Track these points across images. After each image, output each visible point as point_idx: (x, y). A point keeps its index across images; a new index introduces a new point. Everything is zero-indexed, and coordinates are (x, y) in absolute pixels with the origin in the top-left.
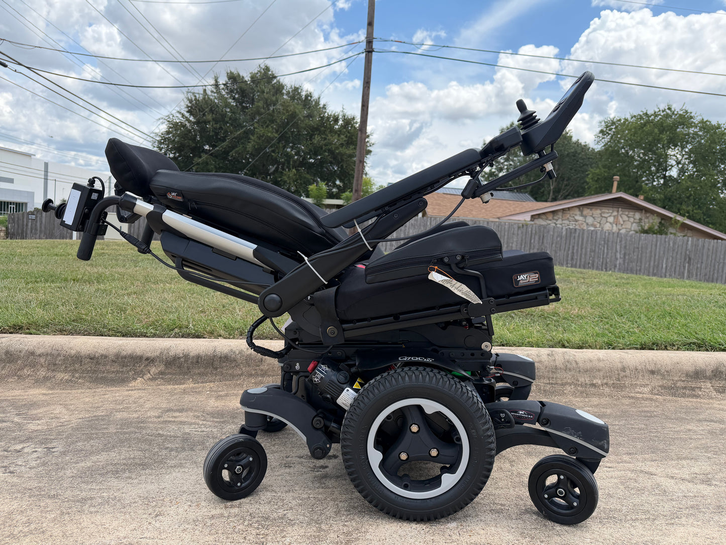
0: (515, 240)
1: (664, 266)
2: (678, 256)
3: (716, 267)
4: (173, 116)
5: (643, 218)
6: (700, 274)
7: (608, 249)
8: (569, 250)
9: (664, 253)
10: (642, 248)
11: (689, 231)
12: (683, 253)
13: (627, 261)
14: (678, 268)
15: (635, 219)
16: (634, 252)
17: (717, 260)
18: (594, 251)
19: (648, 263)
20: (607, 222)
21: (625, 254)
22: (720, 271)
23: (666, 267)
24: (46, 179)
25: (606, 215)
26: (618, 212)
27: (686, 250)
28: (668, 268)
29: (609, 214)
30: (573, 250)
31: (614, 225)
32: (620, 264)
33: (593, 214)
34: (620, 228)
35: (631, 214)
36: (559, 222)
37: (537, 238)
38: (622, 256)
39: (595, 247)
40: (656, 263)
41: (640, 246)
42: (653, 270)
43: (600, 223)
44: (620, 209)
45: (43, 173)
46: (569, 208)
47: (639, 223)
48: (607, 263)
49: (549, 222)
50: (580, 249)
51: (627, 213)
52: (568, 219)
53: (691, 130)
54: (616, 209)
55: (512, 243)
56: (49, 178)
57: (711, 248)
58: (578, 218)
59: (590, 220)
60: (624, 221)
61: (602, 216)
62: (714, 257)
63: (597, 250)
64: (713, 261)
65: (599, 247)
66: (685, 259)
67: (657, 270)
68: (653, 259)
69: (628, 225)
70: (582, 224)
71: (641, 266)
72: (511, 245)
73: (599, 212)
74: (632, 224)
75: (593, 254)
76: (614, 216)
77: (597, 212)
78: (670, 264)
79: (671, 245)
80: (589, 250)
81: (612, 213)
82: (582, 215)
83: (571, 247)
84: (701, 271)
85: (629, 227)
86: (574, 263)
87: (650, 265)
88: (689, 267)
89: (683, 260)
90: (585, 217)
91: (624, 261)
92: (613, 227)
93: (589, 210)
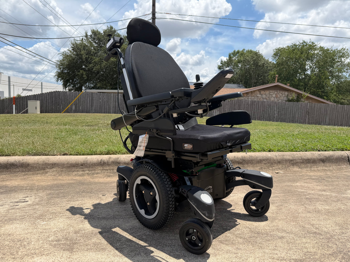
0: (227, 107)
1: (297, 116)
2: (303, 112)
3: (321, 116)
4: (66, 52)
5: (289, 94)
6: (314, 120)
7: (270, 110)
8: (252, 111)
9: (297, 111)
10: (286, 108)
11: (310, 100)
12: (305, 110)
13: (279, 115)
14: (303, 118)
15: (285, 95)
16: (283, 111)
17: (321, 113)
18: (264, 111)
19: (289, 116)
20: (272, 97)
21: (278, 112)
22: (323, 118)
23: (298, 117)
24: (9, 85)
25: (272, 94)
26: (277, 92)
27: (307, 109)
28: (299, 117)
29: (273, 93)
30: (254, 110)
31: (276, 98)
32: (276, 116)
33: (265, 93)
34: (278, 99)
35: (283, 92)
36: (250, 97)
37: (237, 106)
38: (277, 113)
39: (264, 109)
40: (293, 115)
41: (286, 107)
42: (292, 119)
43: (269, 97)
44: (278, 91)
45: (8, 82)
46: (254, 91)
47: (287, 97)
48: (270, 116)
49: (245, 98)
50: (257, 110)
51: (281, 92)
52: (254, 96)
53: (316, 52)
54: (276, 91)
55: (226, 109)
56: (11, 84)
57: (318, 107)
58: (258, 95)
59: (264, 96)
60: (280, 96)
61: (269, 94)
62: (320, 111)
63: (265, 110)
64: (319, 113)
65: (266, 109)
66: (306, 113)
67: (294, 119)
68: (291, 113)
69: (282, 98)
70: (260, 98)
71: (286, 117)
72: (225, 109)
73: (268, 92)
74: (284, 97)
75: (263, 112)
76: (276, 94)
77: (267, 92)
78: (299, 116)
79: (300, 107)
80: (261, 110)
81: (274, 93)
82: (260, 94)
83: (253, 109)
84: (314, 118)
85: (283, 99)
86: (255, 117)
87: (290, 116)
88: (308, 116)
89: (305, 113)
90: (262, 95)
91: (278, 115)
92: (275, 99)
93: (263, 92)
